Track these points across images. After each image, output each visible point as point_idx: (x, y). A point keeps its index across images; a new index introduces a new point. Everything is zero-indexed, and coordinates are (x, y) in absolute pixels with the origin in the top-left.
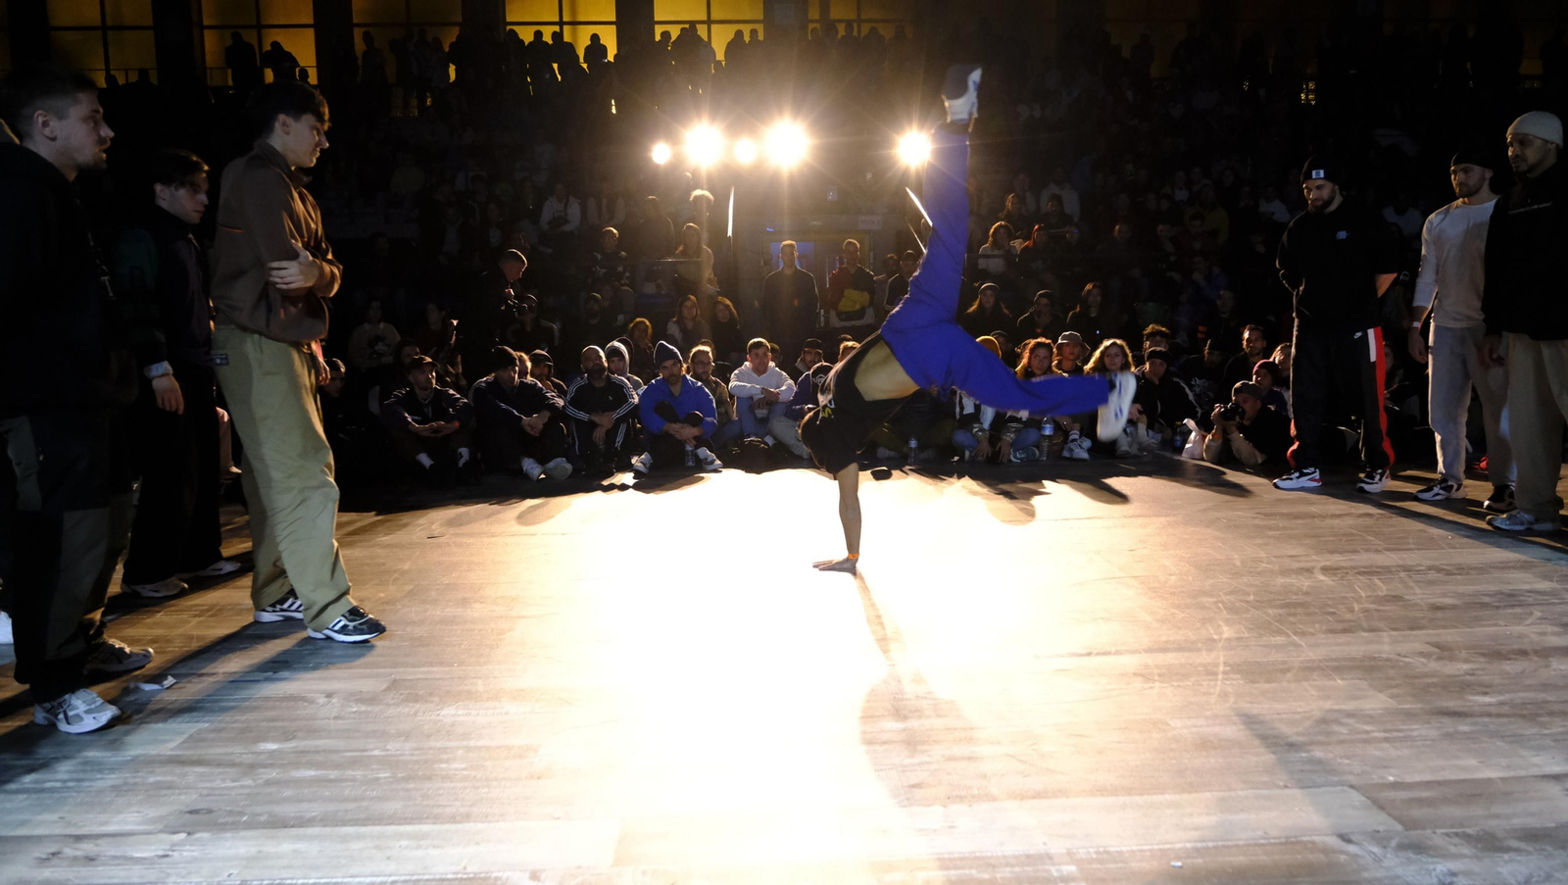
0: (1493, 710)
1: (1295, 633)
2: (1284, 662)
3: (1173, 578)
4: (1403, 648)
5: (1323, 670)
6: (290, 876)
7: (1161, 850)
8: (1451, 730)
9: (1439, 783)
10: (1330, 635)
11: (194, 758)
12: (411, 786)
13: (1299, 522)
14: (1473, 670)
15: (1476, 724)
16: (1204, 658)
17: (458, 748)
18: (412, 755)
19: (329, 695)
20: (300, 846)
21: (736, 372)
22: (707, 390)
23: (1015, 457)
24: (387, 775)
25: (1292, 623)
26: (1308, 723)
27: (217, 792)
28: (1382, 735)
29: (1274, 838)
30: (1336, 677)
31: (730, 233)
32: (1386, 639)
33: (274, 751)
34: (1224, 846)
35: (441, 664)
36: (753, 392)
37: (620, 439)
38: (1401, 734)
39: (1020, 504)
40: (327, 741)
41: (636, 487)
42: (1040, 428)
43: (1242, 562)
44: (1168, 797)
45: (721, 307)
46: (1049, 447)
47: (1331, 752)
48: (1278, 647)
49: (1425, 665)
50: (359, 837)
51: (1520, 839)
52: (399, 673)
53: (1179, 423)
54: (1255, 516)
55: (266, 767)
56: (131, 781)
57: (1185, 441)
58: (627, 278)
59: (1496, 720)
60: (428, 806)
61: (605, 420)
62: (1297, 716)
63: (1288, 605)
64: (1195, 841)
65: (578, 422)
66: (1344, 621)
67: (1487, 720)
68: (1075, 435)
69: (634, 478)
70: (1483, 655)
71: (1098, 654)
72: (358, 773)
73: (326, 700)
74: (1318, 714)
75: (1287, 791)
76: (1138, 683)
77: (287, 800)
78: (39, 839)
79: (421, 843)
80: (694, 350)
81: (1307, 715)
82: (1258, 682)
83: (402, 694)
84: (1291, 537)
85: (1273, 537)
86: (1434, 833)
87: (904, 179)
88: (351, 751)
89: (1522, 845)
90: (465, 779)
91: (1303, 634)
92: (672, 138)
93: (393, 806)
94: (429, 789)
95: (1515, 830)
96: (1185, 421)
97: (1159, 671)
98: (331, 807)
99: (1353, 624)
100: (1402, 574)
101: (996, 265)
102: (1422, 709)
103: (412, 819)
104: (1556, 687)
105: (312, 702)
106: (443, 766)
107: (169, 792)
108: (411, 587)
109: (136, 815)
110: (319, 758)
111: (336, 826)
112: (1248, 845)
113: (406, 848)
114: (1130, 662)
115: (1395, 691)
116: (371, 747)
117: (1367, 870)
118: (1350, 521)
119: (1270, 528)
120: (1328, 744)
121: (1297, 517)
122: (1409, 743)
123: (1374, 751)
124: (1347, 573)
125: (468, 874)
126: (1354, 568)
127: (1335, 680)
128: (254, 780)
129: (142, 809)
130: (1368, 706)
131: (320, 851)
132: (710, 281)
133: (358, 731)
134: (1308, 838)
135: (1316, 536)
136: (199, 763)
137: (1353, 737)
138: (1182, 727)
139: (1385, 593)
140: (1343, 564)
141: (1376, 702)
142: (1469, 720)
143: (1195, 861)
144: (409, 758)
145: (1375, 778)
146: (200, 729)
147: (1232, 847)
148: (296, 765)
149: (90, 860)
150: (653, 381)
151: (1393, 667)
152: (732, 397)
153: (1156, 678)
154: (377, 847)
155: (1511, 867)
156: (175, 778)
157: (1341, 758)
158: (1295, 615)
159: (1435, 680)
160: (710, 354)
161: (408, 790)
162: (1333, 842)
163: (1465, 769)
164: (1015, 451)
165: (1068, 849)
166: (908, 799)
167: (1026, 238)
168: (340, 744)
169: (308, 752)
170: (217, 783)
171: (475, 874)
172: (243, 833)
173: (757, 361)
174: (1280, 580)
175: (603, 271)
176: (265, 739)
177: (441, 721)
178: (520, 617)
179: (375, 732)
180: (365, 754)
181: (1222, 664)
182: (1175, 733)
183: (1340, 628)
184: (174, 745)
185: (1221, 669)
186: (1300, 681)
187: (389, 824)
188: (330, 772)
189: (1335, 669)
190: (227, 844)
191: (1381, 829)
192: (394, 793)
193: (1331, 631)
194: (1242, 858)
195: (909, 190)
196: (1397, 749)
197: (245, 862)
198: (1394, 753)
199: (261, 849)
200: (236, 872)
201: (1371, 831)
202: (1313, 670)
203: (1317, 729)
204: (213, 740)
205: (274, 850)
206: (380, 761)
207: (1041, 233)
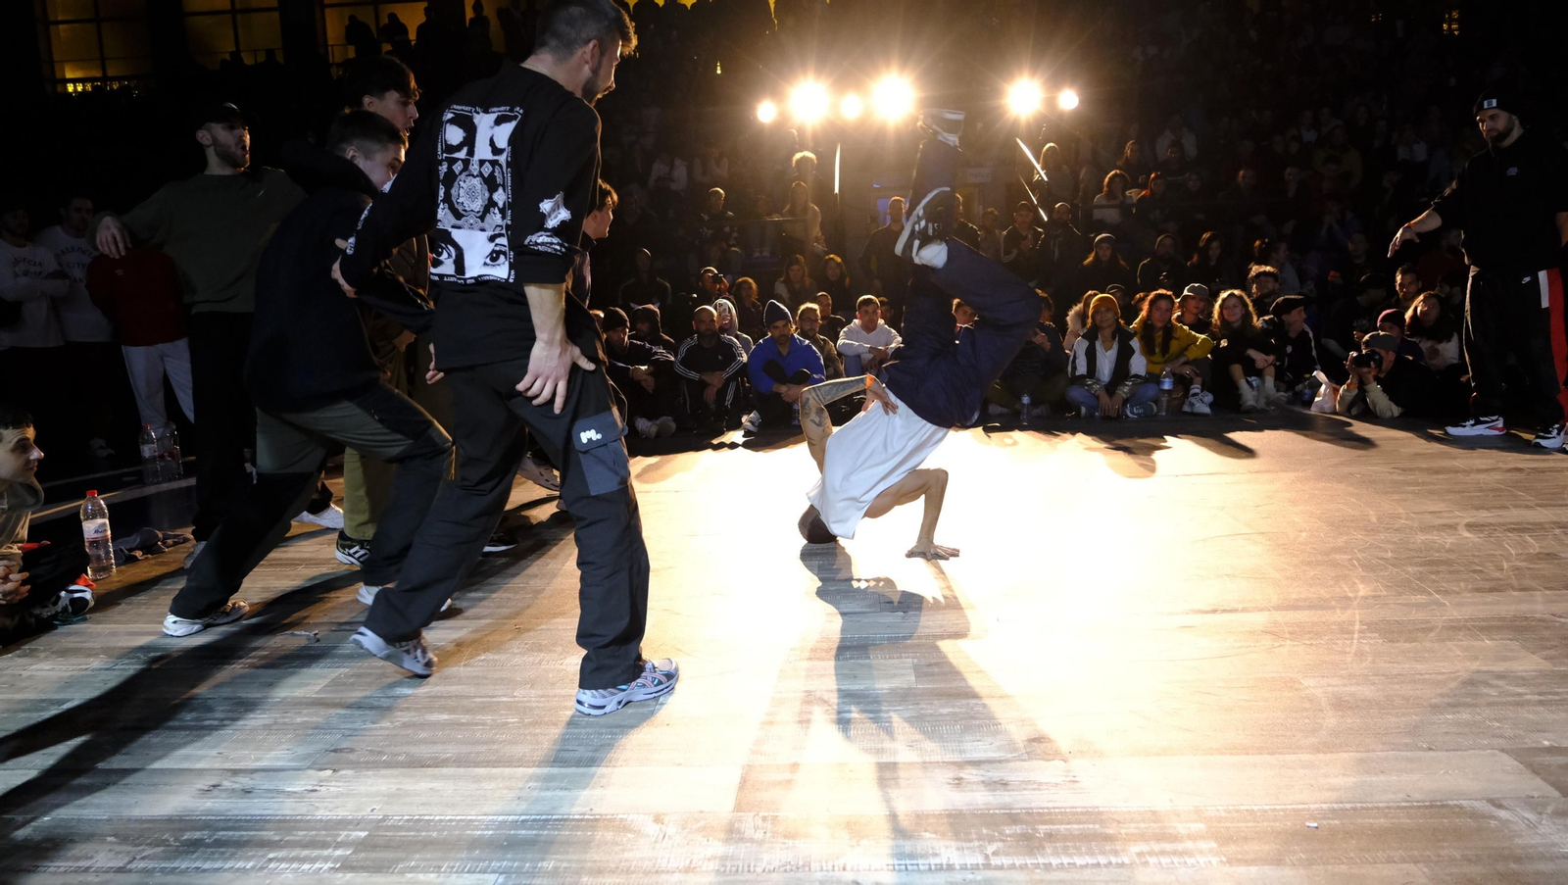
1: (1438, 592)
2: (1428, 622)
3: (1304, 534)
4: (1558, 608)
5: (1469, 629)
6: (429, 812)
7: (1294, 809)
10: (1477, 594)
11: (337, 701)
12: (538, 731)
13: (1440, 477)
16: (1339, 616)
18: (538, 702)
19: (460, 644)
20: (437, 785)
21: (845, 329)
22: (814, 348)
23: (1132, 413)
24: (516, 720)
25: (1434, 581)
26: (1453, 685)
27: (359, 733)
28: (1537, 697)
29: (1418, 802)
30: (1484, 637)
31: (837, 191)
32: (1540, 599)
33: (410, 696)
34: (1363, 808)
36: (861, 351)
37: (730, 397)
38: (1557, 698)
39: (1142, 459)
40: (459, 687)
41: (746, 445)
42: (1159, 383)
43: (1378, 519)
44: (1305, 757)
45: (832, 264)
46: (1168, 401)
47: (1479, 714)
48: (1419, 606)
50: (492, 778)
53: (1307, 376)
54: (1392, 471)
55: (401, 711)
56: (280, 721)
57: (1315, 394)
58: (735, 239)
61: (716, 379)
62: (1440, 677)
63: (1431, 563)
64: (1331, 803)
65: (689, 381)
66: (1493, 579)
68: (1196, 388)
69: (744, 436)
71: (1224, 611)
72: (488, 718)
73: (456, 647)
74: (1465, 675)
75: (1431, 753)
76: (1267, 641)
77: (424, 742)
78: (201, 772)
79: (549, 785)
80: (803, 307)
81: (1452, 676)
82: (1398, 641)
83: (526, 644)
84: (1432, 492)
85: (1413, 492)
87: (1013, 132)
88: (481, 697)
91: (1446, 592)
92: (777, 94)
93: (522, 750)
96: (1315, 373)
97: (1290, 629)
98: (465, 749)
99: (1502, 582)
100: (1557, 531)
101: (1112, 215)
103: (539, 762)
107: (316, 732)
109: (285, 752)
110: (452, 703)
111: (469, 767)
112: (1389, 808)
113: (535, 789)
114: (1259, 619)
115: (1552, 652)
116: (499, 693)
117: (1520, 836)
118: (1497, 476)
119: (1409, 484)
120: (1475, 706)
121: (1437, 472)
123: (1527, 714)
124: (1495, 530)
125: (595, 815)
126: (1504, 525)
127: (1483, 640)
128: (392, 722)
129: (289, 747)
130: (1520, 668)
131: (455, 790)
132: (817, 240)
133: (487, 679)
134: (1456, 802)
135: (1459, 492)
136: (340, 705)
137: (1504, 700)
138: (1314, 686)
139: (1538, 550)
140: (1491, 521)
141: (1529, 663)
144: (534, 705)
145: (1529, 743)
146: (339, 677)
147: (1372, 809)
148: (431, 709)
149: (247, 792)
150: (761, 341)
151: (1546, 628)
152: (840, 354)
153: (1287, 636)
154: (508, 788)
156: (320, 719)
157: (1490, 721)
158: (1437, 573)
160: (818, 312)
161: (535, 735)
162: (1482, 806)
164: (1132, 407)
165: (1195, 807)
166: (1027, 753)
167: (1143, 186)
168: (471, 690)
169: (441, 697)
170: (357, 724)
172: (383, 772)
173: (866, 318)
174: (1421, 537)
175: (710, 232)
176: (401, 684)
179: (502, 679)
180: (494, 699)
181: (1358, 623)
182: (1308, 692)
183: (1487, 586)
184: (318, 688)
185: (1357, 627)
186: (1444, 640)
187: (519, 766)
188: (462, 716)
189: (1482, 629)
190: (370, 781)
191: (1535, 794)
192: (522, 737)
193: (1478, 590)
194: (1382, 820)
195: (1019, 141)
196: (1553, 712)
197: (386, 798)
198: (1550, 717)
199: (399, 786)
200: (378, 808)
201: (1523, 796)
202: (1459, 629)
203: (1463, 691)
204: (353, 684)
205: (412, 788)
206: (509, 707)
207: (1159, 181)
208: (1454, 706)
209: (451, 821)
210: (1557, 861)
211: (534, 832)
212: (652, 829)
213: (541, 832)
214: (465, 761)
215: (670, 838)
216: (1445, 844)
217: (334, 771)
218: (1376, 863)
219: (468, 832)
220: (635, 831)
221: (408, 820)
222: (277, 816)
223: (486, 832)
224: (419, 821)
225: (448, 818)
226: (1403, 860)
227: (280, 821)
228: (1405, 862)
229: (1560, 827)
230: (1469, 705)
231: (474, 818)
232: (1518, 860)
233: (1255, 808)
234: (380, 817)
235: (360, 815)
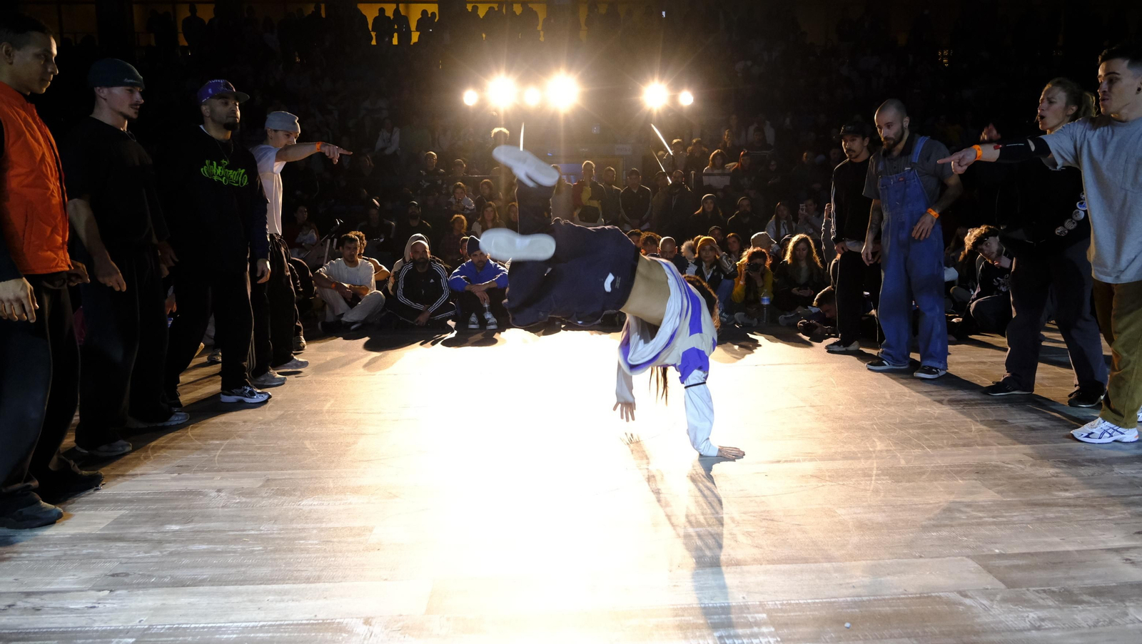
0: (1071, 502)
1: (929, 447)
2: (921, 468)
3: (841, 407)
4: (1007, 457)
5: (948, 473)
6: (186, 622)
7: (827, 602)
8: (1041, 516)
9: (1031, 554)
10: (954, 448)
11: (117, 536)
12: (277, 556)
14: (1057, 473)
15: (1059, 512)
16: (863, 464)
17: (313, 528)
18: (279, 534)
19: (219, 491)
20: (192, 600)
24: (261, 548)
25: (927, 440)
26: (937, 511)
27: (133, 561)
28: (991, 520)
29: (912, 594)
30: (958, 478)
32: (995, 451)
33: (177, 531)
34: (875, 600)
35: (303, 467)
38: (1004, 519)
40: (216, 524)
43: (891, 396)
45: (514, 209)
47: (954, 532)
48: (916, 457)
49: (1022, 469)
50: (238, 593)
51: (1090, 595)
52: (272, 474)
55: (170, 543)
56: (69, 553)
58: (444, 188)
59: (1073, 509)
60: (289, 570)
62: (928, 506)
63: (924, 427)
64: (853, 596)
66: (965, 438)
67: (1067, 509)
70: (1065, 462)
71: (786, 461)
72: (239, 547)
73: (216, 493)
74: (946, 505)
75: (921, 560)
76: (814, 482)
77: (186, 566)
79: (284, 597)
81: (937, 505)
82: (901, 482)
83: (273, 490)
86: (1028, 590)
87: (648, 119)
88: (233, 531)
89: (1092, 599)
90: (317, 551)
91: (934, 447)
92: (477, 85)
93: (265, 571)
94: (290, 559)
95: (1087, 588)
97: (829, 474)
98: (218, 572)
99: (971, 440)
100: (1007, 405)
101: (715, 181)
102: (1020, 501)
103: (277, 580)
104: (1117, 486)
105: (205, 495)
106: (302, 542)
107: (98, 560)
108: (282, 413)
109: (72, 577)
110: (210, 536)
111: (221, 585)
112: (891, 599)
113: (272, 601)
114: (809, 467)
115: (1000, 488)
116: (249, 528)
117: (979, 617)
118: (969, 367)
120: (952, 526)
122: (1010, 526)
123: (984, 531)
124: (967, 404)
125: (318, 620)
126: (972, 400)
127: (957, 480)
128: (161, 552)
129: (75, 573)
130: (981, 499)
131: (208, 604)
133: (240, 517)
134: (936, 594)
136: (121, 539)
137: (970, 522)
138: (846, 514)
139: (994, 418)
140: (964, 398)
141: (987, 496)
142: (1055, 509)
143: (853, 610)
144: (277, 536)
145: (986, 551)
146: (122, 515)
147: (881, 600)
148: (193, 541)
149: (37, 610)
151: (999, 471)
153: (828, 478)
154: (251, 601)
155: (1084, 615)
156: (102, 551)
157: (961, 536)
158: (929, 434)
159: (1028, 480)
161: (275, 559)
162: (954, 596)
163: (1050, 544)
165: (760, 602)
167: (737, 161)
168: (227, 526)
169: (203, 531)
170: (132, 554)
171: (323, 620)
172: (151, 591)
174: (919, 409)
175: (428, 184)
176: (170, 522)
177: (302, 509)
178: (362, 434)
179: (252, 517)
180: (244, 533)
181: (875, 469)
182: (840, 518)
183: (961, 443)
184: (102, 526)
185: (875, 472)
186: (932, 481)
187: (261, 584)
188: (218, 546)
189: (958, 473)
190: (140, 598)
191: (989, 587)
192: (265, 561)
193: (955, 445)
194: (888, 608)
195: (653, 126)
196: (1002, 530)
197: (152, 612)
198: (999, 533)
199: (164, 602)
200: (145, 619)
201: (981, 588)
202: (942, 473)
203: (943, 516)
204: (131, 523)
205: (174, 603)
206: (257, 538)
207: (746, 158)
208: (937, 527)
209: (203, 628)
210: (1003, 634)
211: (270, 635)
212: (362, 629)
213: (275, 634)
214: (218, 581)
215: (375, 636)
216: (929, 624)
217: (111, 591)
218: (882, 638)
219: (218, 636)
220: (349, 632)
221: (169, 629)
222: (60, 628)
223: (231, 636)
224: (178, 628)
225: (201, 625)
226: (901, 637)
227: (63, 632)
228: (902, 637)
229: (1006, 609)
230: (945, 526)
231: (223, 625)
232: (977, 633)
233: (801, 601)
234: (146, 627)
235: (129, 625)
